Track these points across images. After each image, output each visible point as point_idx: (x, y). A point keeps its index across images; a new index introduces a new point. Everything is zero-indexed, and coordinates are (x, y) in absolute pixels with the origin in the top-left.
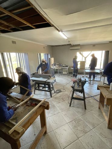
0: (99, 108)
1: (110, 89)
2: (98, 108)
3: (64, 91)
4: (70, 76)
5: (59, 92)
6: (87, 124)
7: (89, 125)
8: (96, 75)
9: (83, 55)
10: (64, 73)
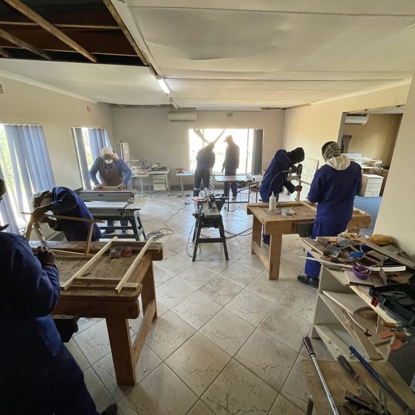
0: (253, 253)
1: (270, 208)
2: (250, 253)
3: (170, 232)
4: (175, 197)
5: (158, 237)
6: (235, 282)
7: (238, 284)
8: (238, 190)
9: (205, 137)
10: (156, 188)
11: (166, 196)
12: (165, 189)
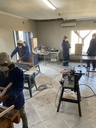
5: (44, 89)
10: (52, 60)
11: (56, 64)
12: (56, 61)
